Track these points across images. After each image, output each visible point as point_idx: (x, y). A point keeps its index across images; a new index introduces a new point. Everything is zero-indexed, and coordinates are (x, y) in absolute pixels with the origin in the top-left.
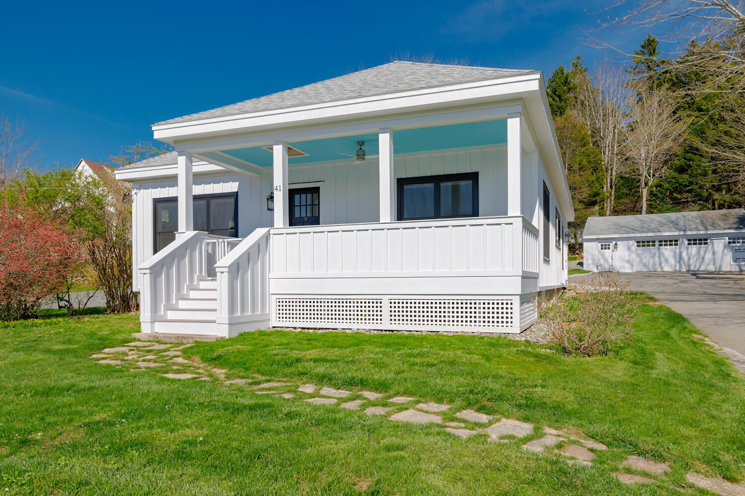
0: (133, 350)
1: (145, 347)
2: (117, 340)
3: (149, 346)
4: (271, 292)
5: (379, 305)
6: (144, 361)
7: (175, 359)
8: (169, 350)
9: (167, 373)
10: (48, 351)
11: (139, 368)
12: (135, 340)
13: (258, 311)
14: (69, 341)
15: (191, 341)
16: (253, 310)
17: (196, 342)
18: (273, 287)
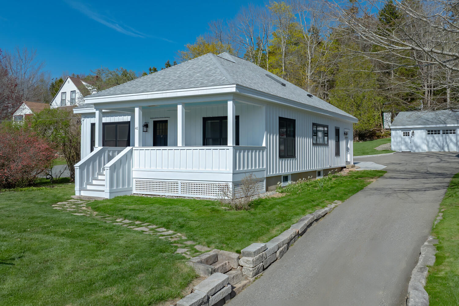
0: (69, 203)
1: (74, 202)
2: (64, 198)
3: (76, 202)
4: (133, 177)
5: (177, 184)
6: (70, 208)
7: (82, 208)
8: (82, 204)
9: (76, 213)
10: (36, 203)
11: (67, 211)
12: (72, 199)
13: (126, 186)
14: (45, 199)
15: (94, 200)
16: (123, 185)
17: (95, 200)
18: (134, 174)
